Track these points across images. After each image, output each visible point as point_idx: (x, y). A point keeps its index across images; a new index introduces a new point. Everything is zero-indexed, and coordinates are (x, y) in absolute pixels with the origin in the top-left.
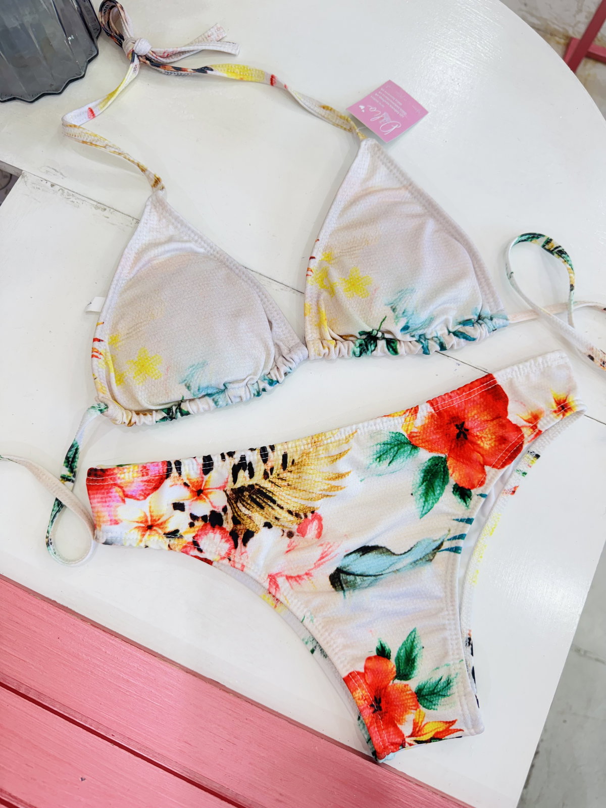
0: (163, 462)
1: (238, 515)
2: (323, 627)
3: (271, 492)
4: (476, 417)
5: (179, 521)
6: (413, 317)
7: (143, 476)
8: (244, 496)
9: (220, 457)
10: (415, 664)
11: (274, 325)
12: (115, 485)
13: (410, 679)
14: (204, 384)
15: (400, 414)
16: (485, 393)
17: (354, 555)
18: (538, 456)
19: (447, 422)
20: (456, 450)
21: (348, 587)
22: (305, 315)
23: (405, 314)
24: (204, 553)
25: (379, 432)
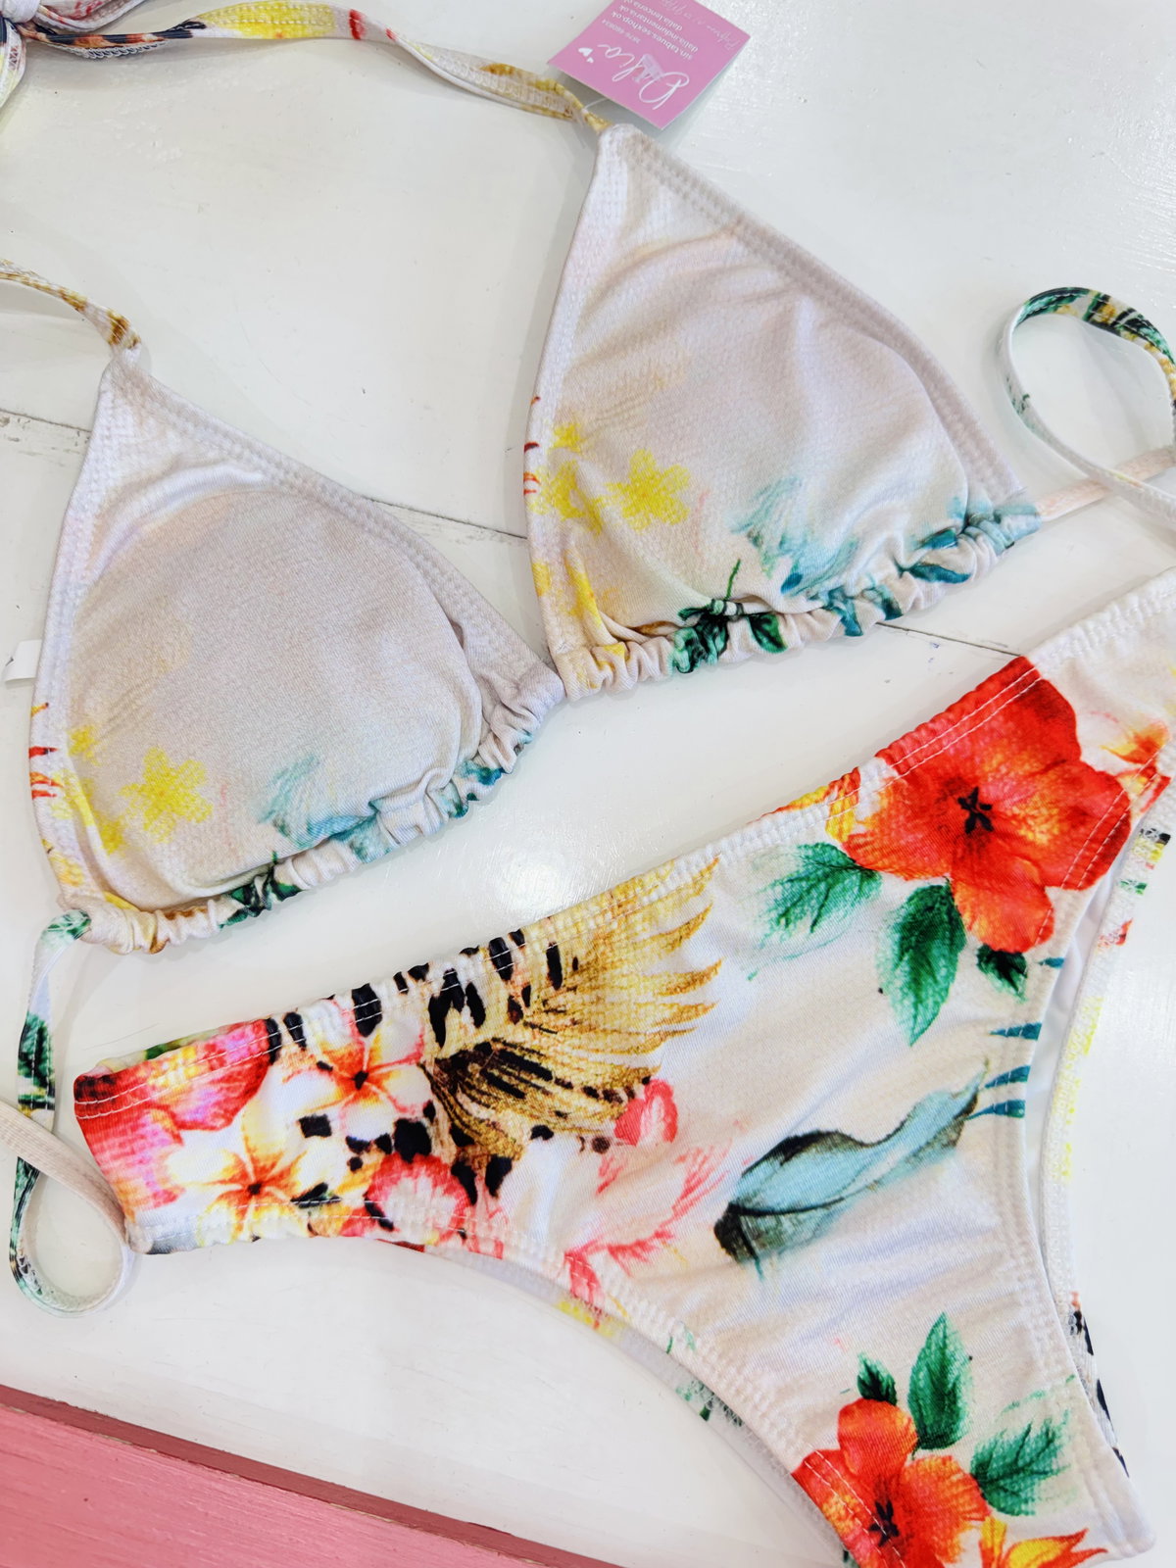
0: (256, 1025)
1: (463, 1123)
2: (720, 1357)
3: (533, 1051)
4: (1004, 770)
5: (324, 1161)
6: (806, 550)
7: (212, 1069)
8: (470, 1076)
9: (394, 985)
10: (960, 1404)
11: (468, 630)
12: (149, 1105)
13: (953, 1442)
14: (319, 814)
15: (815, 797)
16: (1015, 708)
17: (764, 1164)
18: (1165, 838)
19: (937, 795)
20: (968, 861)
21: (763, 1246)
22: (538, 593)
23: (786, 546)
24: (398, 1230)
25: (772, 853)
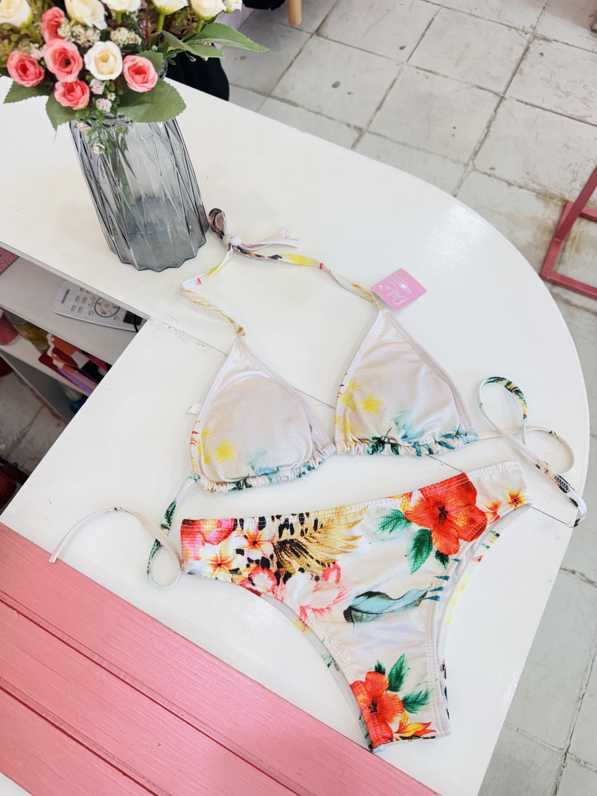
0: (232, 519)
1: (281, 560)
2: (337, 648)
3: (305, 546)
4: (453, 503)
5: (240, 562)
6: (410, 430)
7: (218, 527)
8: (287, 547)
9: (271, 518)
10: (403, 680)
11: (313, 429)
12: (200, 532)
13: (398, 691)
14: (264, 466)
15: (399, 497)
16: (460, 487)
17: (362, 597)
18: (498, 535)
19: (433, 505)
20: (438, 526)
21: (356, 620)
22: (335, 423)
23: (404, 427)
24: (256, 587)
25: (384, 509)
